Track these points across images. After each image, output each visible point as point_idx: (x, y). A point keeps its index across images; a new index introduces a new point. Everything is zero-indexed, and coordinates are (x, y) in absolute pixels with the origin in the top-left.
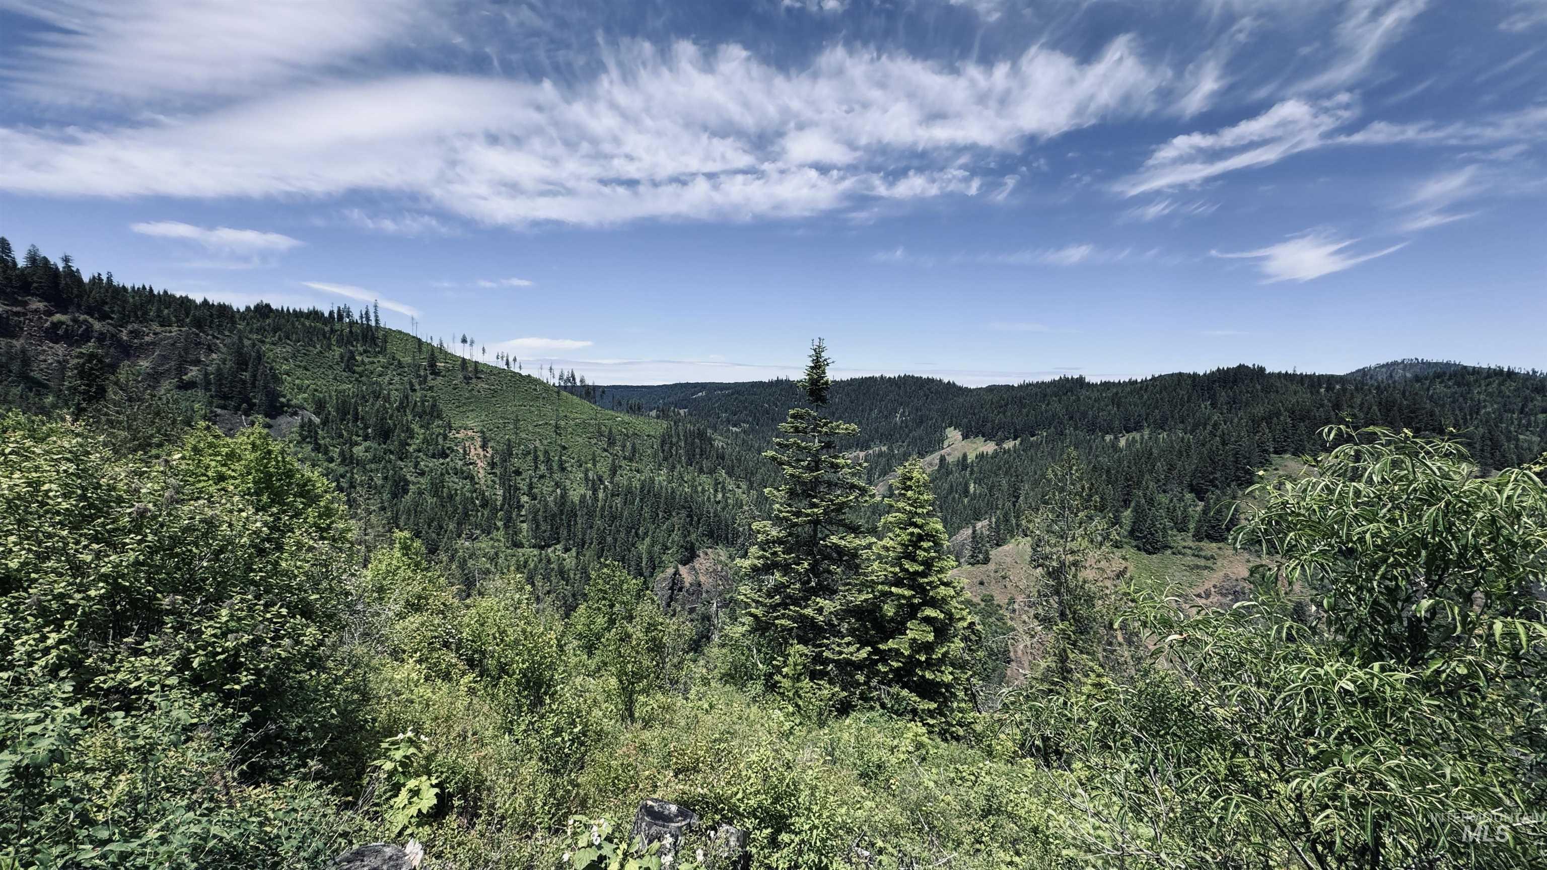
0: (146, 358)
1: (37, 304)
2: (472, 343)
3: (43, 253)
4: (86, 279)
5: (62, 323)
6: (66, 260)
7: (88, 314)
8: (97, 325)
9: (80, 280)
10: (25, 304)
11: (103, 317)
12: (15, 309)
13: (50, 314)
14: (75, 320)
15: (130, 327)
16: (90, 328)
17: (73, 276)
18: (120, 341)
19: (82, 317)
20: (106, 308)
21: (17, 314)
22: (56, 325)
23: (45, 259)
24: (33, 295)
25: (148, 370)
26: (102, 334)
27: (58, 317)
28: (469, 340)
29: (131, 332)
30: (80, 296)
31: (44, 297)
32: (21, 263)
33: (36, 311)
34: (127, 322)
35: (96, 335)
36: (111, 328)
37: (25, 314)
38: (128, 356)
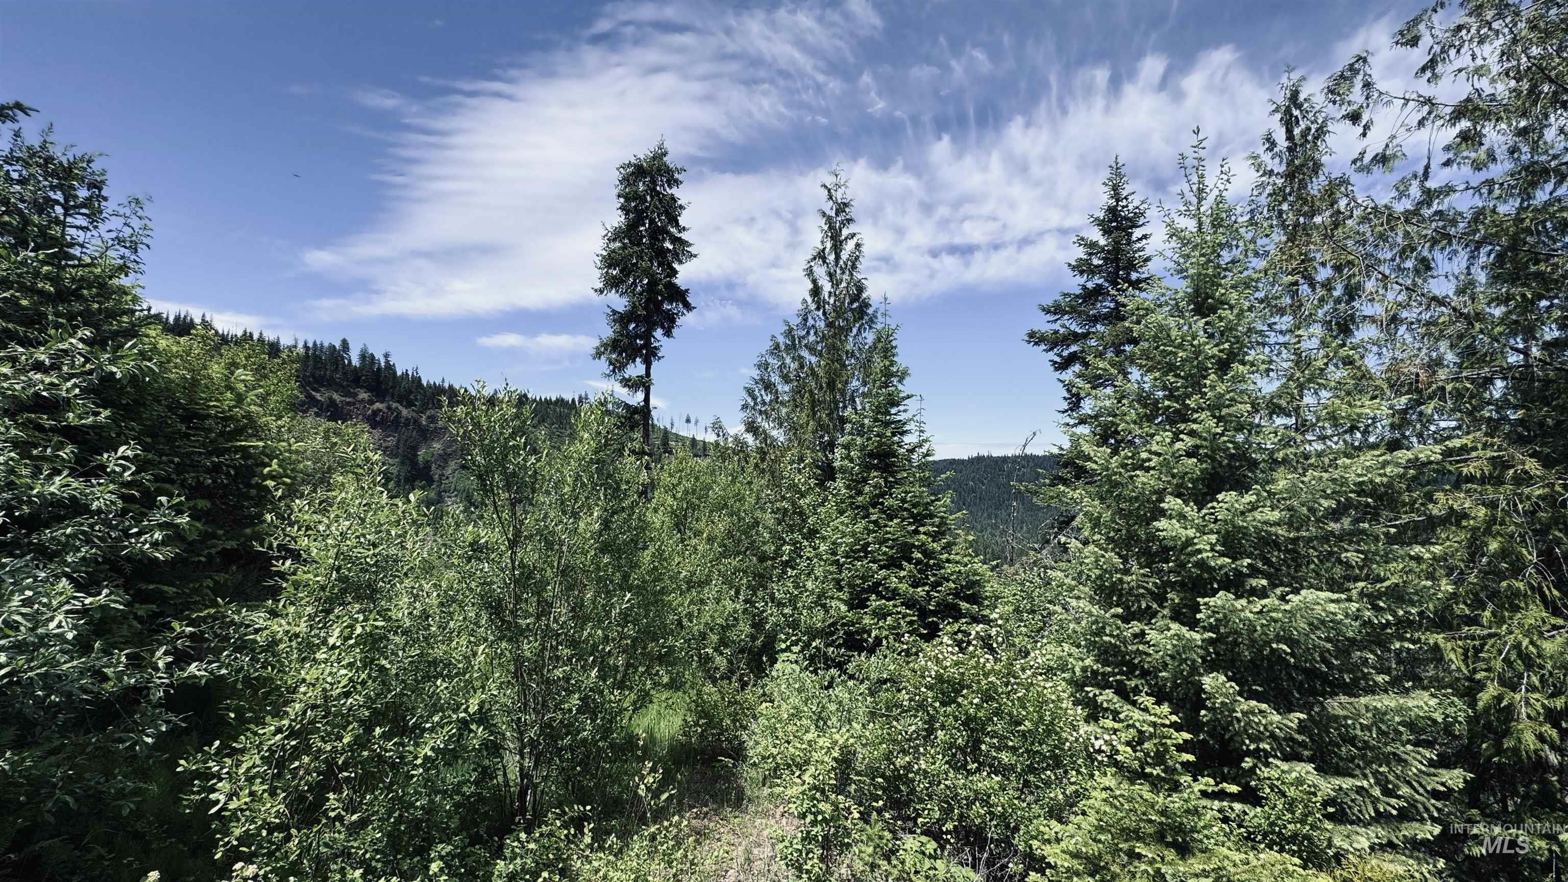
0: (438, 441)
1: (363, 395)
2: (697, 422)
3: (371, 351)
4: (399, 373)
5: (380, 410)
6: (386, 356)
7: (398, 402)
8: (405, 412)
9: (395, 373)
10: (355, 395)
11: (410, 404)
12: (348, 400)
13: (371, 403)
14: (389, 408)
15: (428, 413)
16: (399, 413)
17: (390, 368)
18: (420, 425)
19: (394, 405)
20: (412, 397)
21: (348, 404)
22: (376, 413)
23: (372, 355)
24: (362, 387)
25: (441, 452)
26: (407, 419)
27: (377, 405)
28: (693, 420)
29: (429, 417)
30: (393, 387)
31: (369, 389)
32: (356, 361)
33: (363, 401)
34: (427, 409)
35: (402, 420)
36: (414, 414)
37: (354, 404)
38: (426, 439)
